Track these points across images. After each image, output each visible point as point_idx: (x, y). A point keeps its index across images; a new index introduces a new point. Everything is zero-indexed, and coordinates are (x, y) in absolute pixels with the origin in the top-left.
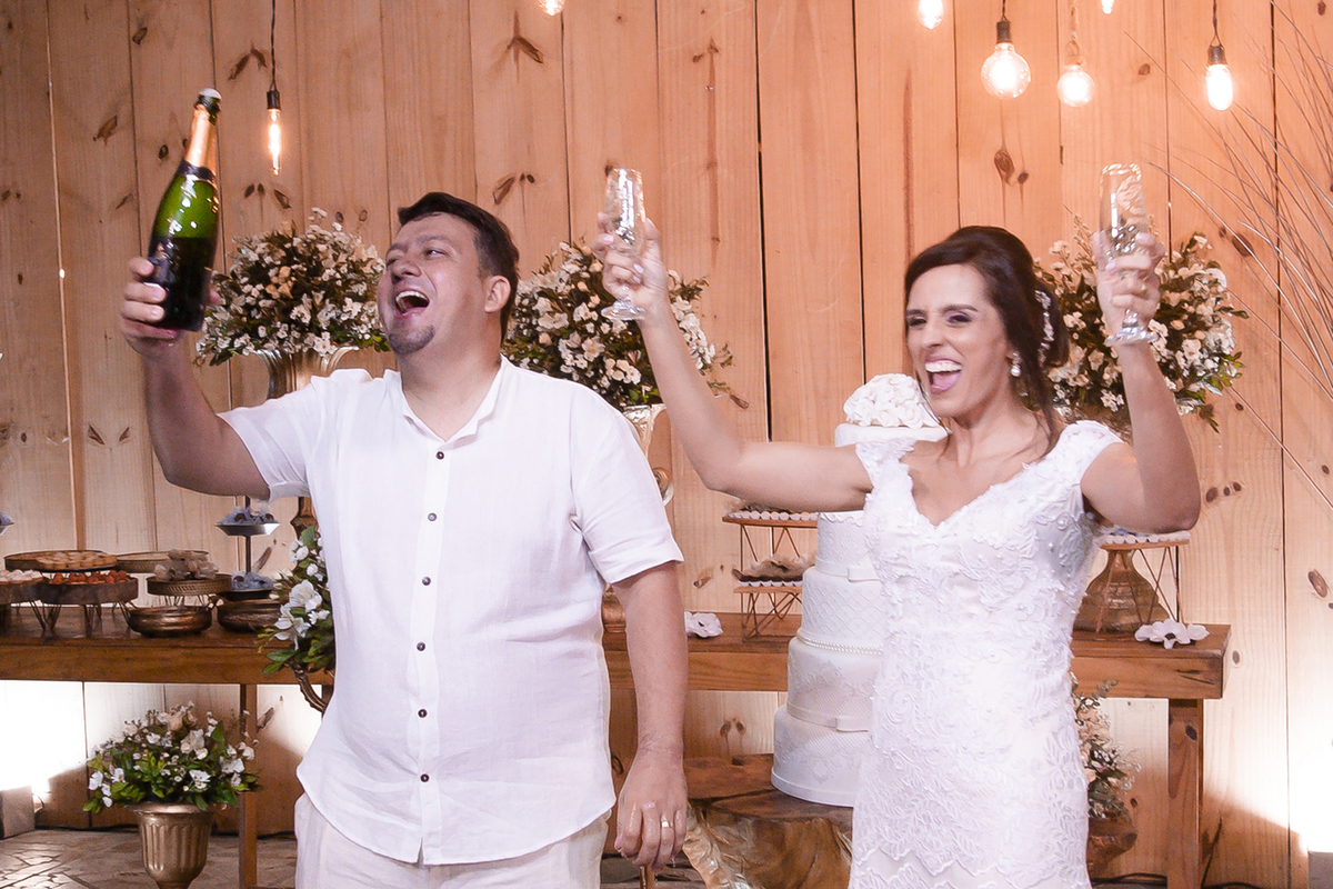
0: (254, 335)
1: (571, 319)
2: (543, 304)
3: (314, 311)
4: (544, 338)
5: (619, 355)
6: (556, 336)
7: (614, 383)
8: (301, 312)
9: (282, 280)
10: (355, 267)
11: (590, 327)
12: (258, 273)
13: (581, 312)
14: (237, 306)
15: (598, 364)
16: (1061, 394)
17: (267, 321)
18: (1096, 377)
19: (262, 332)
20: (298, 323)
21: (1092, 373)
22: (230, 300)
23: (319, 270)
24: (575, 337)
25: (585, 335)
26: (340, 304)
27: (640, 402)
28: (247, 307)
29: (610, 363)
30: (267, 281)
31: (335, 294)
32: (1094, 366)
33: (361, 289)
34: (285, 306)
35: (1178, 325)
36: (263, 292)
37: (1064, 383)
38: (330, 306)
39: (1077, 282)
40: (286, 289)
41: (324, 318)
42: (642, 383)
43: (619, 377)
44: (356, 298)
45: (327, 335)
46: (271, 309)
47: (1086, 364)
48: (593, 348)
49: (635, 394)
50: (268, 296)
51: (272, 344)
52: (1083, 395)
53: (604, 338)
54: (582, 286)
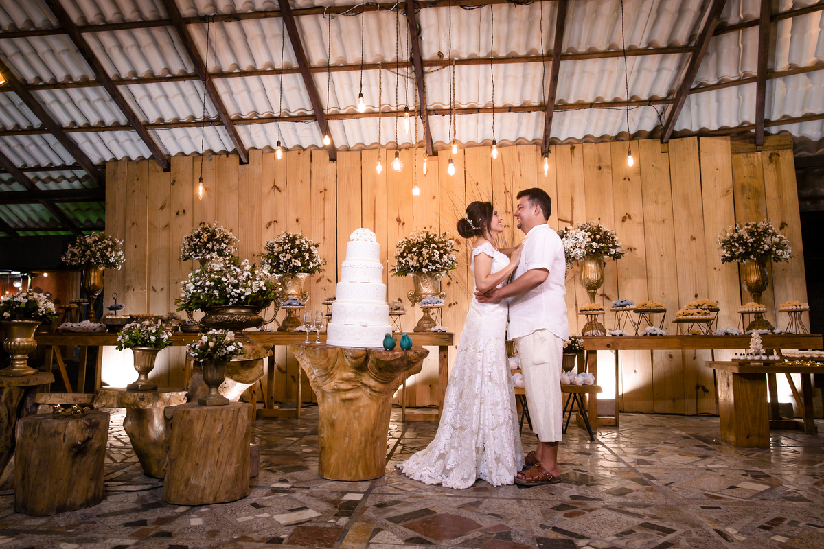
0: (196, 252)
1: (283, 248)
2: (276, 245)
3: (213, 246)
4: (276, 254)
5: (296, 259)
6: (279, 253)
7: (294, 266)
8: (209, 246)
9: (205, 237)
10: (226, 237)
11: (288, 251)
12: (198, 236)
13: (286, 247)
14: (192, 244)
15: (290, 261)
16: (412, 269)
17: (200, 248)
18: (421, 264)
19: (198, 251)
20: (208, 249)
21: (420, 263)
22: (189, 243)
23: (216, 235)
24: (284, 253)
25: (287, 253)
26: (220, 245)
27: (301, 272)
28: (195, 245)
29: (293, 260)
30: (200, 238)
31: (219, 242)
32: (421, 261)
33: (227, 241)
34: (206, 244)
35: (442, 251)
36: (199, 241)
37: (412, 266)
38: (217, 245)
39: (416, 241)
40: (205, 240)
41: (215, 248)
42: (302, 266)
43: (295, 264)
44: (225, 243)
45: (216, 253)
46: (201, 246)
47: (418, 260)
48: (289, 256)
49: (300, 269)
50: (201, 242)
51: (201, 254)
52: (417, 269)
53: (292, 254)
54: (287, 241)
